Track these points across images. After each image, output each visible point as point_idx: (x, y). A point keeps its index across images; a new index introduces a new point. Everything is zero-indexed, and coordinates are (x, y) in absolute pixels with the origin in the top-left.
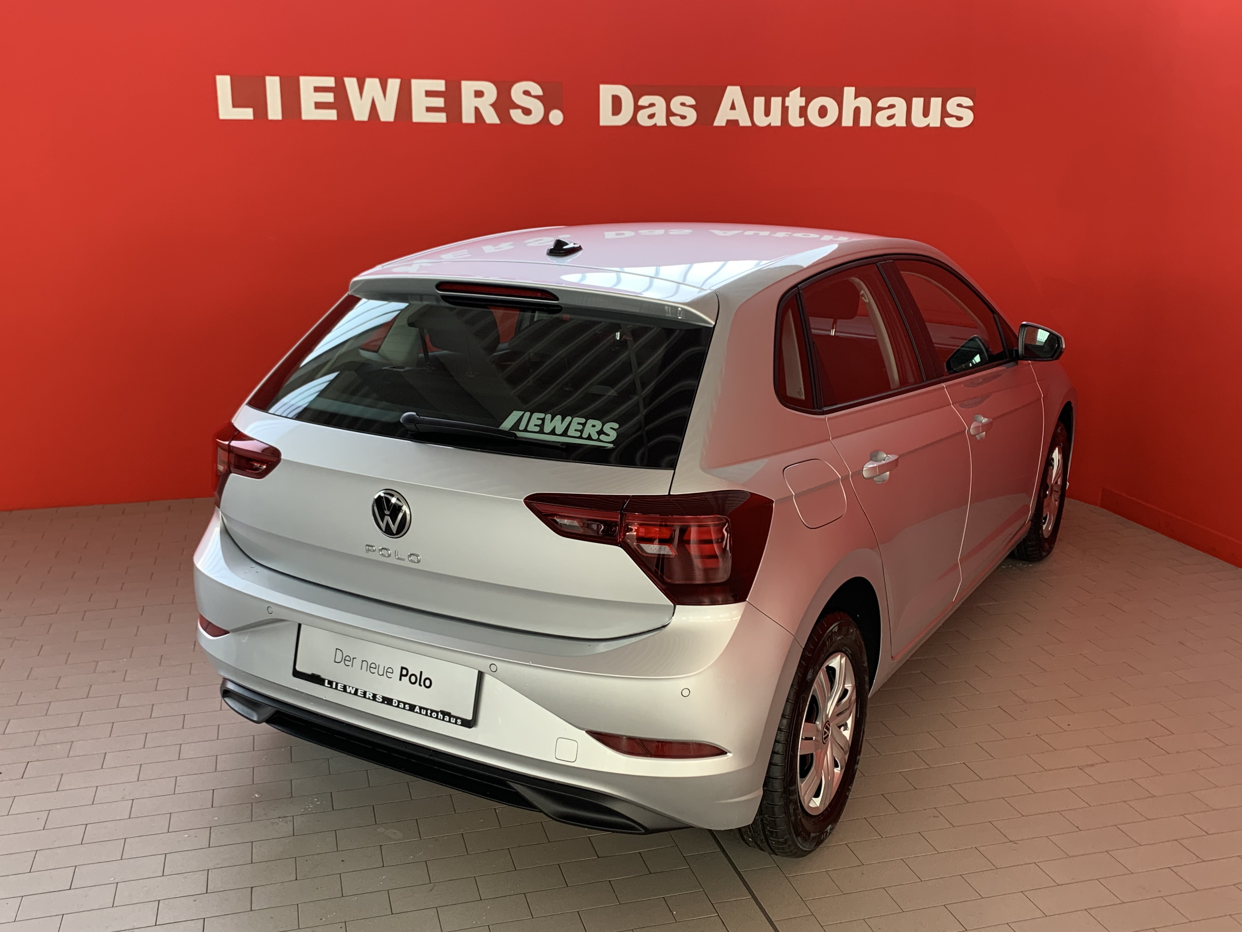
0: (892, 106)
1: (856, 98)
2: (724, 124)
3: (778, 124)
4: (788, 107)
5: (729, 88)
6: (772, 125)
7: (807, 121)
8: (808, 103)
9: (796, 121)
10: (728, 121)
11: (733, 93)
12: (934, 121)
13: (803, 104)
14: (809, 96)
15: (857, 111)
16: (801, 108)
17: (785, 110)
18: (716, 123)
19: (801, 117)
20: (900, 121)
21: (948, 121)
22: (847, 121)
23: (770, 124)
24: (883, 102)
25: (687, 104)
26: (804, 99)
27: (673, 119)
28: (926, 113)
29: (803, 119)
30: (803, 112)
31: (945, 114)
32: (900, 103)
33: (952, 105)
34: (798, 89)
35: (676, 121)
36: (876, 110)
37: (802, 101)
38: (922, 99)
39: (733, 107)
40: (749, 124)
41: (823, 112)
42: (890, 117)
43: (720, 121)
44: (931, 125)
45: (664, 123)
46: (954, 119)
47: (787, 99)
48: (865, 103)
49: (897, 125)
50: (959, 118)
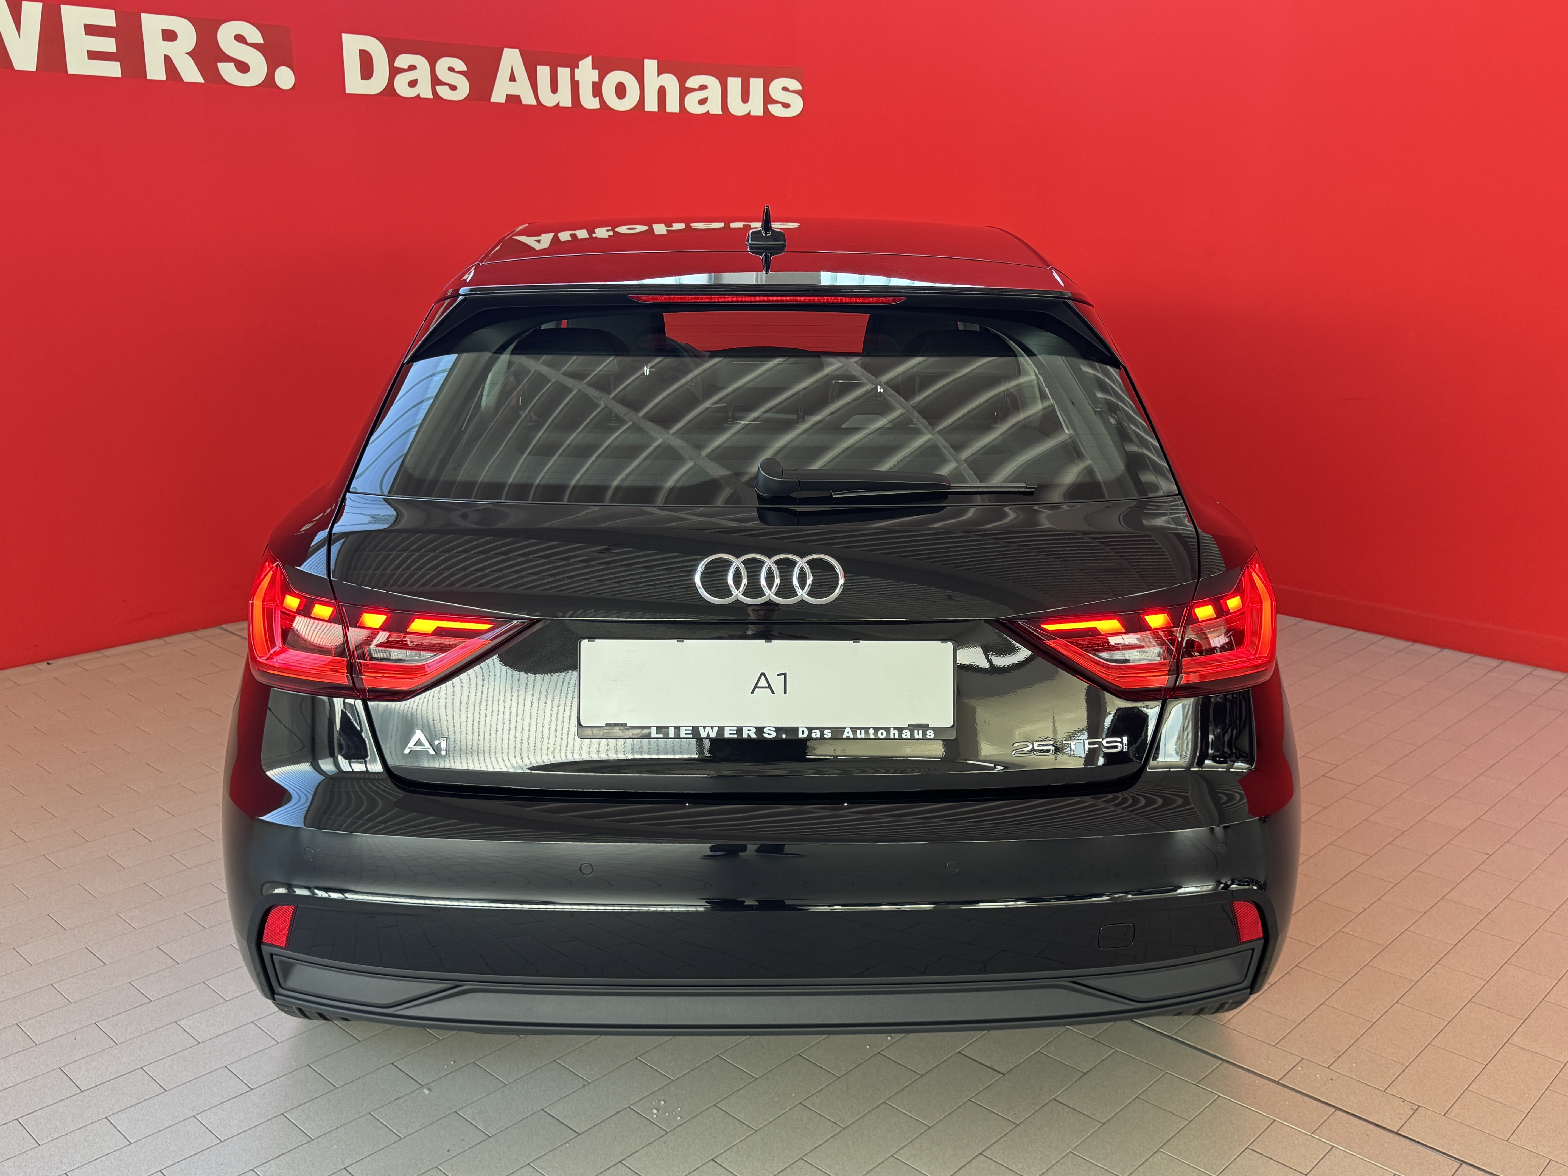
0: (703, 87)
1: (659, 74)
2: (503, 100)
3: (568, 104)
4: (578, 82)
5: (507, 52)
6: (561, 105)
7: (602, 101)
8: (602, 77)
9: (590, 102)
10: (507, 96)
11: (511, 58)
12: (756, 107)
13: (596, 79)
14: (603, 68)
15: (662, 92)
16: (594, 83)
17: (575, 86)
18: (494, 99)
19: (594, 96)
20: (714, 107)
21: (771, 107)
22: (651, 105)
23: (559, 103)
24: (693, 82)
25: (457, 70)
26: (597, 71)
27: (439, 89)
28: (745, 98)
29: (598, 98)
30: (597, 90)
31: (768, 100)
32: (713, 83)
33: (776, 87)
34: (590, 57)
35: (444, 92)
36: (684, 92)
37: (595, 75)
38: (740, 79)
39: (512, 78)
40: (533, 102)
41: (621, 91)
42: (703, 102)
43: (498, 96)
44: (752, 114)
45: (427, 94)
46: (780, 105)
47: (576, 70)
48: (670, 82)
49: (711, 112)
50: (786, 106)
